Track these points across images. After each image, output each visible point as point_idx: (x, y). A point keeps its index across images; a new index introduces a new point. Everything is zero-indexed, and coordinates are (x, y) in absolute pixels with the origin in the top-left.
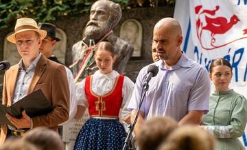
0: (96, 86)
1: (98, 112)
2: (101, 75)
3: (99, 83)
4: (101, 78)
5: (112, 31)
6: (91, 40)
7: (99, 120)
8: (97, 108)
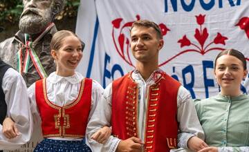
0: (54, 93)
1: (58, 129)
2: (60, 78)
3: (59, 89)
4: (61, 82)
5: (53, 24)
6: (26, 35)
7: (58, 141)
8: (57, 124)
